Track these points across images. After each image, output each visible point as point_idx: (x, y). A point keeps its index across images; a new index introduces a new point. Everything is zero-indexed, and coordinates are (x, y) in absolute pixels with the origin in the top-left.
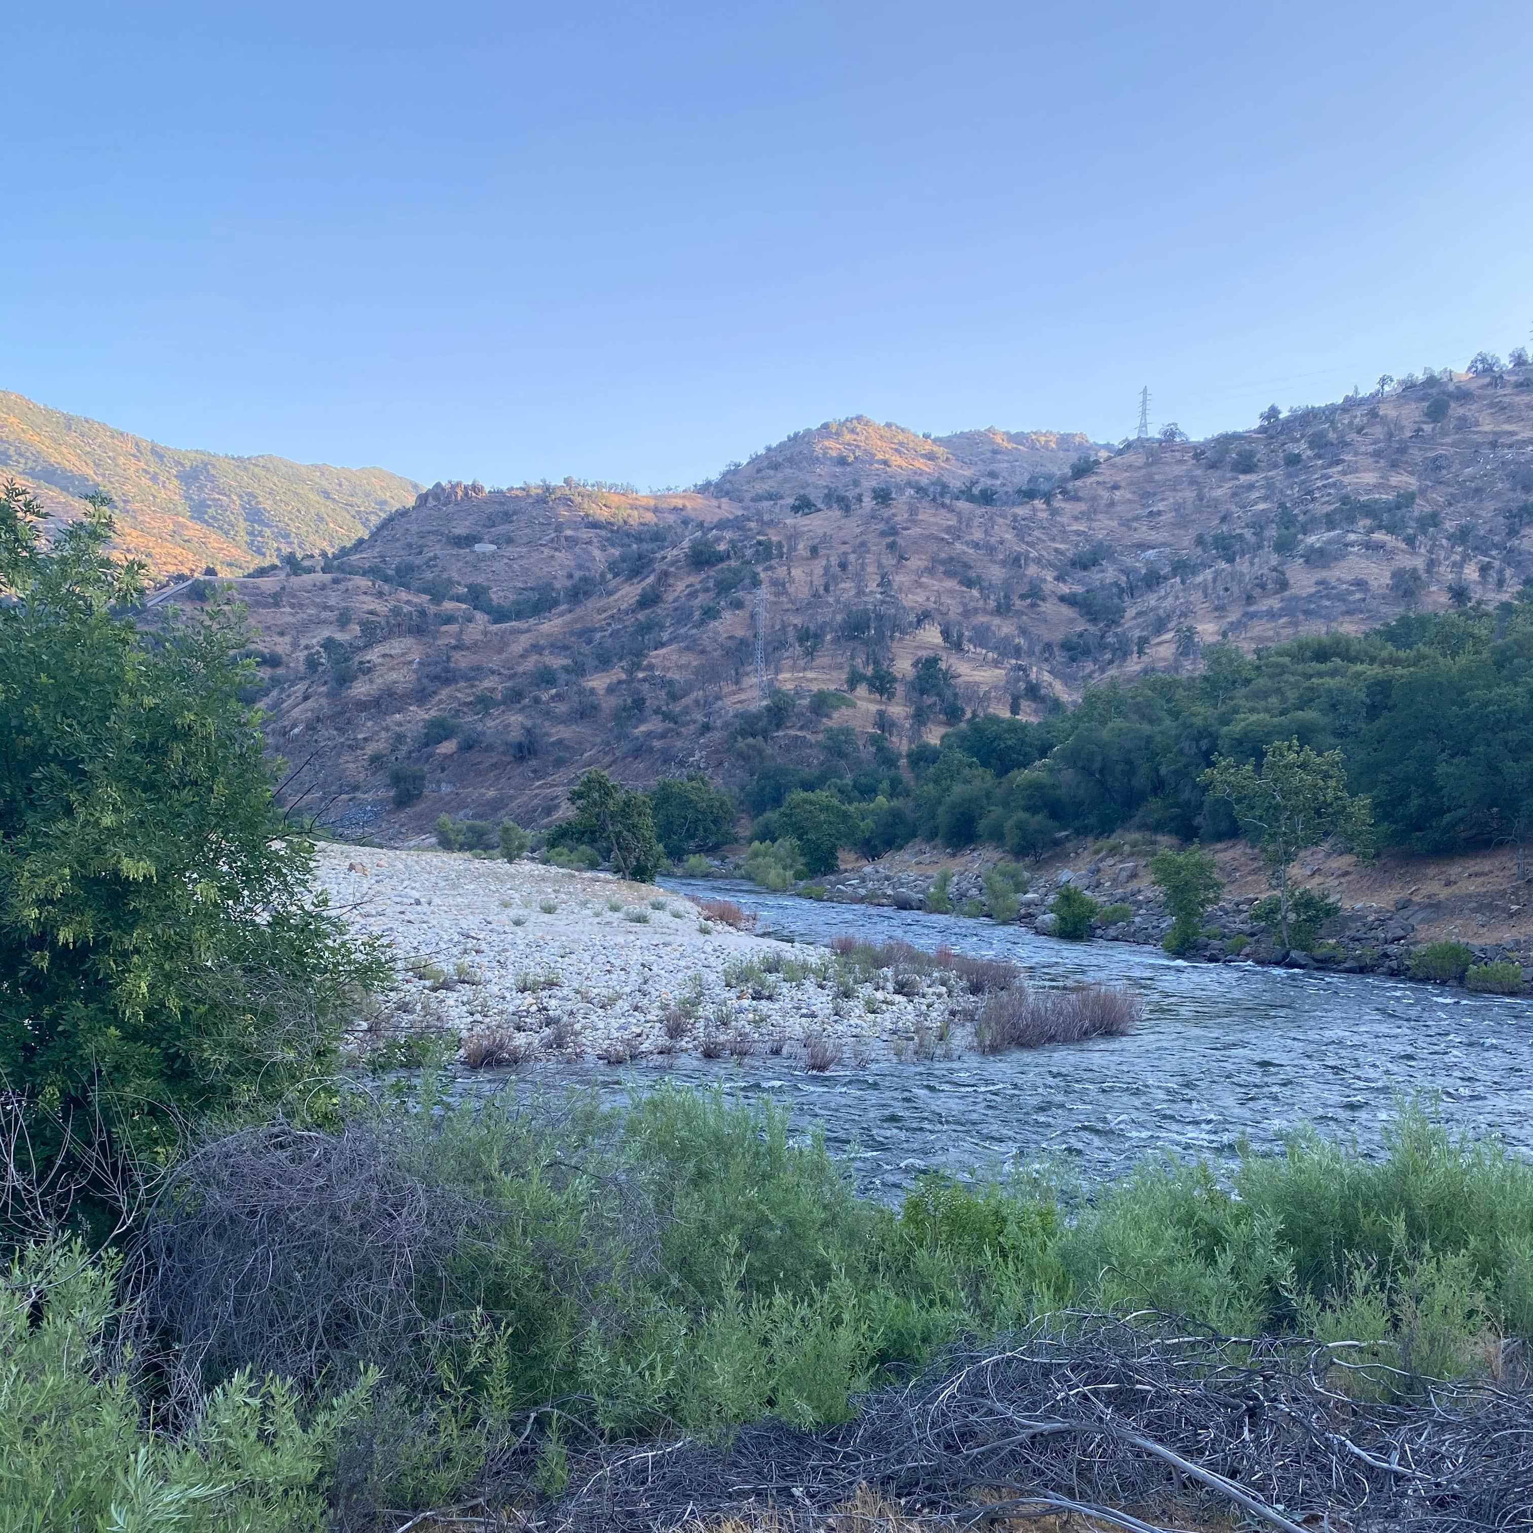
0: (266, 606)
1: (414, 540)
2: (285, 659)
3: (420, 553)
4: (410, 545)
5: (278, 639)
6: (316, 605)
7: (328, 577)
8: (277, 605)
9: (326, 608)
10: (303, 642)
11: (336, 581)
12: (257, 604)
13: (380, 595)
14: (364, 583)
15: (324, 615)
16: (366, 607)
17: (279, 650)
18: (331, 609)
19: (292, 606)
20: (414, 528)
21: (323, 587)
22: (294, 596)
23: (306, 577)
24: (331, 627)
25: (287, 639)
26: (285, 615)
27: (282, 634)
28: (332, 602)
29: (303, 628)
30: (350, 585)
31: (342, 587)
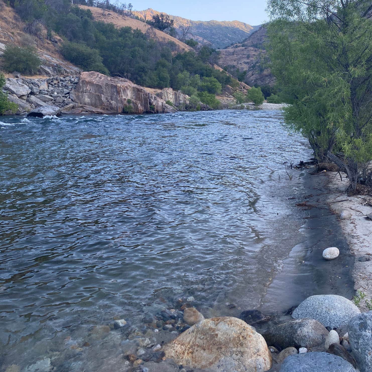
0: (231, 55)
1: (259, 38)
2: (236, 66)
3: (261, 40)
4: (258, 39)
5: (234, 62)
6: (241, 54)
7: (244, 48)
8: (233, 55)
9: (244, 54)
10: (240, 62)
11: (245, 49)
12: (229, 55)
13: (255, 51)
14: (252, 48)
15: (243, 56)
16: (252, 54)
17: (234, 64)
18: (245, 55)
19: (236, 55)
20: (259, 35)
21: (243, 50)
22: (237, 52)
23: (239, 48)
24: (246, 59)
25: (236, 62)
26: (235, 57)
27: (235, 61)
28: (245, 53)
29: (239, 59)
30: (249, 49)
31: (247, 50)
